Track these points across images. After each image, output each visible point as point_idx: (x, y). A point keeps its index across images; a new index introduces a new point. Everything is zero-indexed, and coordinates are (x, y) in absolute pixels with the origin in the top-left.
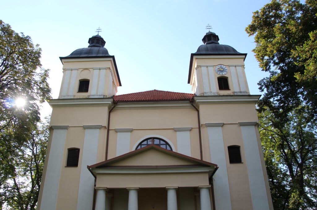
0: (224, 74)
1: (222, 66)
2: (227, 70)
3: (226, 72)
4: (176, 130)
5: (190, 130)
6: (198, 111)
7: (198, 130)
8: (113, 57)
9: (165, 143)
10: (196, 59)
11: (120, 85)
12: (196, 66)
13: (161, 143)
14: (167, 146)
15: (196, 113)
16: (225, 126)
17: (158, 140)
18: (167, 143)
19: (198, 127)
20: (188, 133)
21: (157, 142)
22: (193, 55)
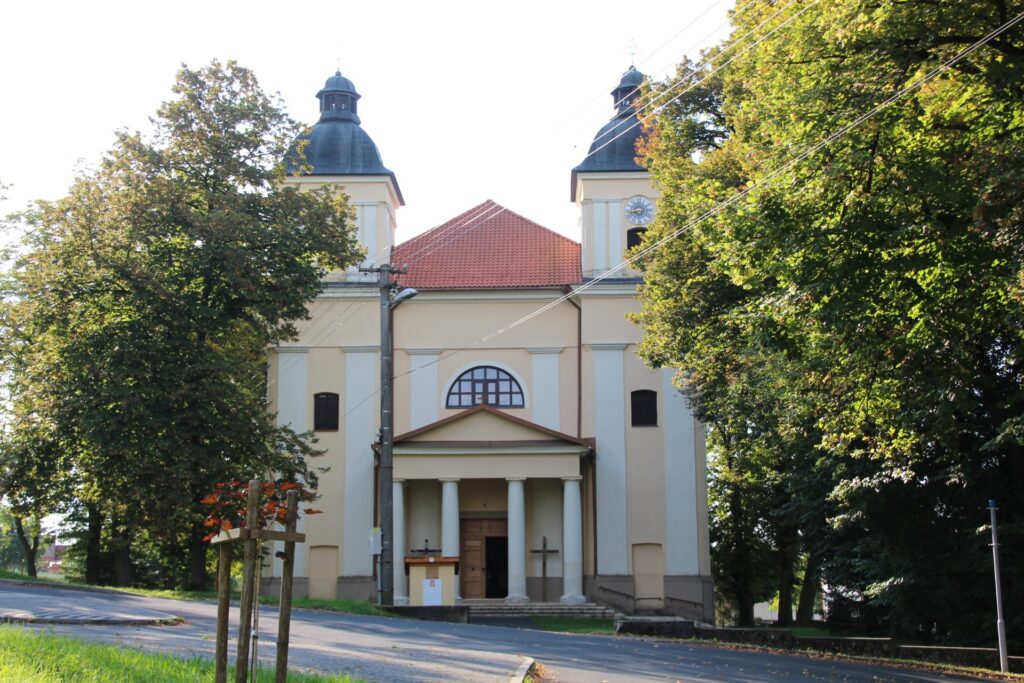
0: (643, 221)
1: (643, 199)
2: (651, 210)
3: (649, 216)
4: (531, 352)
5: (561, 352)
6: (579, 309)
7: (576, 350)
8: (391, 175)
9: (508, 377)
10: (584, 180)
11: (402, 203)
12: (582, 199)
13: (501, 377)
14: (513, 383)
15: (576, 311)
16: (629, 348)
17: (495, 371)
18: (512, 379)
19: (576, 344)
20: (556, 357)
21: (492, 374)
22: (575, 172)
